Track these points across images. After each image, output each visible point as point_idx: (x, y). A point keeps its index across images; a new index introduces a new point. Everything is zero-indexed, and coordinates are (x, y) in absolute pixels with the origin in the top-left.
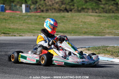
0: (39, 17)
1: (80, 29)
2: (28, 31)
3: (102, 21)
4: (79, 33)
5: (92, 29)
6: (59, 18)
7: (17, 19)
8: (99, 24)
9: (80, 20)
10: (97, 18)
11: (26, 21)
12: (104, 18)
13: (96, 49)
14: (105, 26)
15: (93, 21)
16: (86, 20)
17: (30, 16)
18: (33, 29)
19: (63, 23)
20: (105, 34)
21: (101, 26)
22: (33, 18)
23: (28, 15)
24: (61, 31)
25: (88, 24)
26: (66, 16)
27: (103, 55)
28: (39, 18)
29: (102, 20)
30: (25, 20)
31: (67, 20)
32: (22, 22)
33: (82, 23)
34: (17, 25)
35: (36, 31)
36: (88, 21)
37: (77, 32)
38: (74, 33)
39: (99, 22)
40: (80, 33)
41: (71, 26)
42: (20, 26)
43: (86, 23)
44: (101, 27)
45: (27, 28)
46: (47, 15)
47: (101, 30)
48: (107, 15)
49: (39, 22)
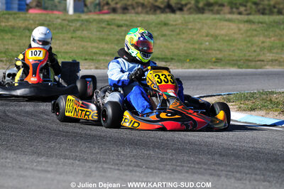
0: (109, 25)
1: (203, 51)
2: (83, 58)
3: (255, 33)
4: (203, 61)
5: (234, 51)
6: (155, 27)
7: (56, 28)
8: (248, 39)
9: (204, 31)
10: (244, 27)
11: (78, 33)
12: (260, 25)
13: (246, 99)
14: (263, 45)
15: (234, 33)
16: (218, 32)
17: (87, 21)
18: (95, 53)
19: (163, 38)
20: (262, 63)
21: (252, 45)
22: (94, 27)
23: (82, 20)
24: (160, 56)
25: (223, 40)
26: (171, 23)
27: (263, 113)
28: (109, 27)
29: (256, 30)
30: (74, 31)
31: (173, 31)
32: (69, 35)
33: (207, 38)
34: (58, 42)
35: (103, 58)
36: (222, 32)
37: (197, 59)
38: (190, 60)
39: (249, 37)
40: (205, 63)
41: (182, 45)
42: (64, 45)
43: (219, 38)
44: (255, 48)
45: (81, 50)
46: (126, 20)
47: (255, 54)
48: (266, 18)
49: (108, 35)
